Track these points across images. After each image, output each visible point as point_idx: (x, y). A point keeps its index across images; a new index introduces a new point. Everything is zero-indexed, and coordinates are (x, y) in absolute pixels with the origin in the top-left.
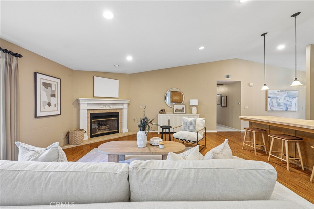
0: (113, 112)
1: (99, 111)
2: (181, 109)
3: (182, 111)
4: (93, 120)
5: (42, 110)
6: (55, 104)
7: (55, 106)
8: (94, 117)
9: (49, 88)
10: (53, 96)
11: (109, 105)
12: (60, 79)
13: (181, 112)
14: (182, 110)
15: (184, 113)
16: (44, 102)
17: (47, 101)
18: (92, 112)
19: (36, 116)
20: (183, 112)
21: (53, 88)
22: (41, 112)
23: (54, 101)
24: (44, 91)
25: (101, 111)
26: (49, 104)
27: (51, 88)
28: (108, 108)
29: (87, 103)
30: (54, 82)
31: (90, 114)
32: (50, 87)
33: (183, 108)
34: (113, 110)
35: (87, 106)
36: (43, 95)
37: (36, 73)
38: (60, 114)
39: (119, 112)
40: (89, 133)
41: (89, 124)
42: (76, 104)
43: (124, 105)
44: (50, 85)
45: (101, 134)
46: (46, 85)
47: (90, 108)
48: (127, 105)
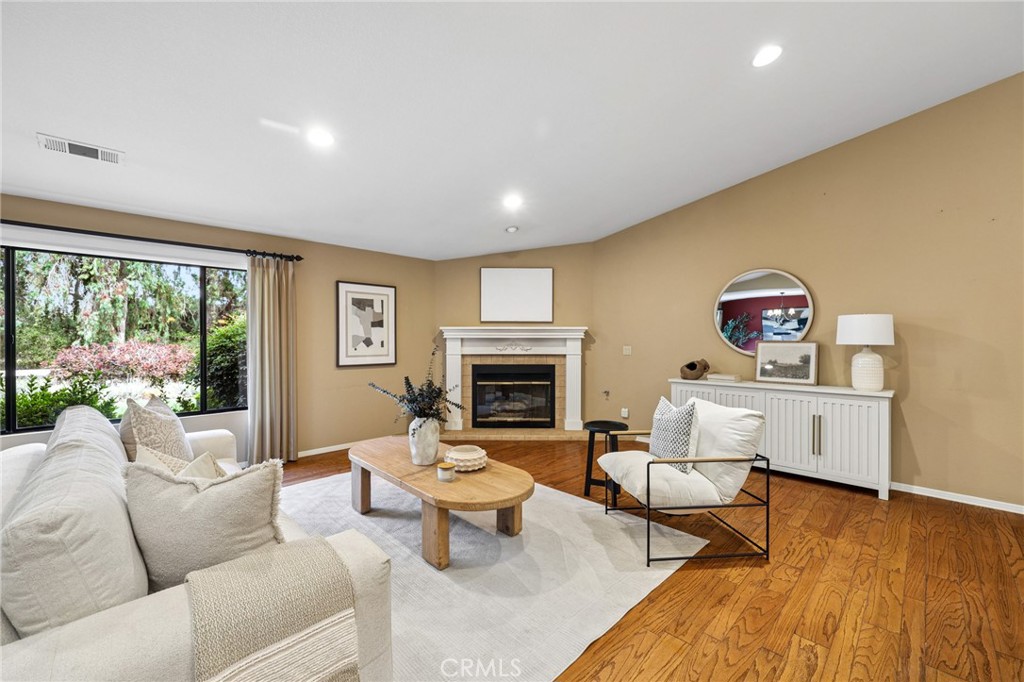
0: (534, 363)
1: (494, 359)
2: (796, 361)
3: (798, 371)
4: (479, 383)
5: (351, 351)
6: (382, 343)
7: (382, 346)
8: (482, 373)
9: (367, 308)
10: (379, 324)
11: (523, 343)
12: (395, 287)
13: (795, 376)
14: (796, 368)
15: (812, 379)
16: (355, 338)
17: (362, 335)
18: (478, 362)
19: (338, 366)
20: (808, 377)
21: (377, 308)
22: (347, 356)
23: (377, 334)
24: (356, 314)
25: (501, 359)
26: (368, 342)
27: (373, 308)
28: (518, 351)
29: (462, 339)
30: (383, 297)
31: (473, 366)
32: (369, 306)
33: (806, 360)
34: (534, 359)
35: (462, 346)
36: (353, 324)
37: (337, 282)
38: (395, 363)
39: (554, 366)
40: (470, 416)
41: (469, 393)
42: (440, 342)
43: (568, 343)
44: (370, 303)
45: (499, 422)
46: (361, 304)
47: (469, 350)
48: (579, 343)
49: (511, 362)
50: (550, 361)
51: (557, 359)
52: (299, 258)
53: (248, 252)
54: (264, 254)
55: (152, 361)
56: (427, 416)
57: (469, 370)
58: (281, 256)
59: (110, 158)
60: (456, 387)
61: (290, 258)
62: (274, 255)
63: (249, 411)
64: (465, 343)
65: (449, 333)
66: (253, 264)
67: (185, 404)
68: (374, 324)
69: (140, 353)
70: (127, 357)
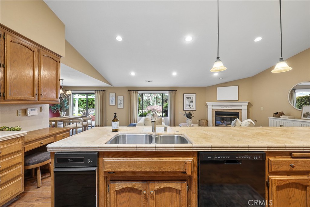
1: (221, 110)
4: (217, 116)
5: (186, 107)
7: (193, 106)
8: (217, 113)
10: (192, 102)
11: (229, 106)
12: (196, 94)
16: (187, 104)
17: (189, 104)
18: (216, 111)
19: (183, 110)
21: (192, 99)
23: (191, 104)
24: (187, 100)
25: (223, 110)
26: (190, 106)
28: (227, 108)
29: (212, 105)
30: (193, 96)
34: (232, 110)
35: (212, 106)
36: (186, 102)
37: (183, 94)
38: (196, 110)
39: (239, 112)
40: (214, 124)
41: (214, 118)
42: (207, 106)
43: (242, 106)
44: (190, 98)
46: (188, 98)
47: (214, 108)
48: (247, 106)
49: (226, 111)
50: (238, 111)
51: (240, 111)
52: (176, 90)
53: (168, 90)
54: (171, 90)
57: (214, 113)
58: (173, 90)
59: (152, 81)
60: (211, 117)
61: (175, 91)
62: (172, 90)
63: (168, 117)
64: (213, 106)
65: (208, 103)
66: (169, 92)
68: (191, 102)
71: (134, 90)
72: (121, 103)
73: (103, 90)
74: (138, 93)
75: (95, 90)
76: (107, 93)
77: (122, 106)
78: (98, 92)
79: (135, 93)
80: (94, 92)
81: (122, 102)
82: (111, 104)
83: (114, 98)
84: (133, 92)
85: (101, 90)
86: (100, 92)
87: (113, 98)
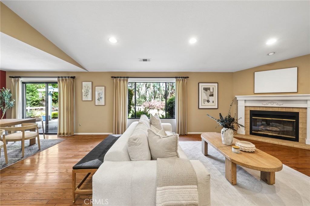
1: (261, 108)
4: (253, 117)
5: (203, 104)
6: (213, 101)
7: (213, 102)
8: (255, 114)
9: (208, 91)
10: (212, 95)
11: (277, 102)
12: (218, 83)
16: (204, 100)
17: (207, 99)
18: (253, 109)
19: (199, 108)
21: (211, 90)
22: (202, 106)
23: (211, 99)
24: (205, 93)
25: (265, 108)
26: (208, 101)
27: (210, 90)
28: (275, 105)
29: (245, 100)
30: (213, 87)
31: (250, 110)
32: (208, 90)
35: (245, 102)
36: (203, 96)
37: (199, 83)
38: (218, 108)
39: (298, 113)
40: (249, 130)
41: (249, 121)
42: (236, 101)
43: (308, 102)
44: (209, 89)
45: (263, 134)
46: (206, 89)
47: (248, 104)
49: (271, 110)
51: (300, 110)
52: (188, 77)
53: (176, 77)
54: (179, 77)
55: (158, 105)
56: (228, 128)
57: (249, 112)
58: (183, 77)
59: (149, 60)
60: (242, 118)
61: (186, 78)
62: (182, 77)
63: (175, 119)
64: (246, 102)
65: (239, 98)
66: (177, 80)
67: (163, 116)
68: (210, 96)
69: (156, 103)
70: (154, 105)
71: (121, 77)
72: (101, 98)
73: (72, 77)
74: (127, 81)
75: (59, 77)
76: (78, 82)
77: (102, 102)
78: (62, 80)
79: (122, 82)
80: (56, 80)
81: (103, 96)
82: (84, 98)
83: (90, 91)
84: (120, 80)
85: (69, 77)
86: (66, 80)
87: (89, 89)
